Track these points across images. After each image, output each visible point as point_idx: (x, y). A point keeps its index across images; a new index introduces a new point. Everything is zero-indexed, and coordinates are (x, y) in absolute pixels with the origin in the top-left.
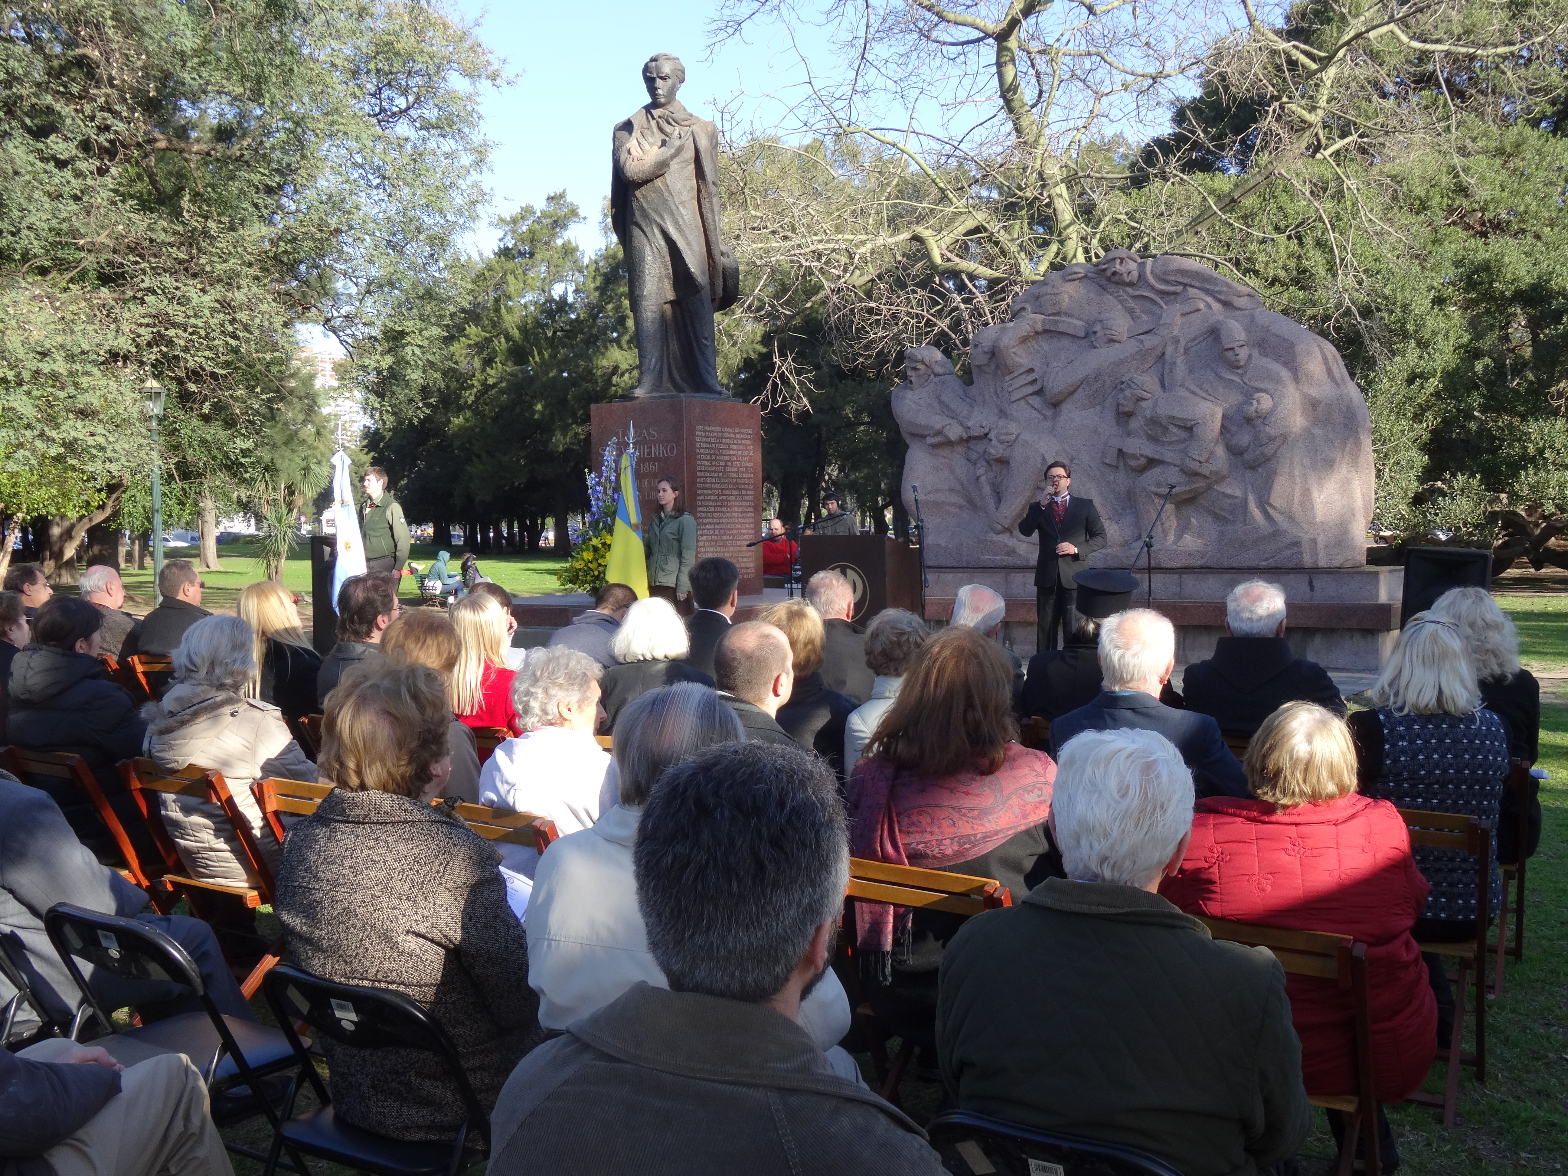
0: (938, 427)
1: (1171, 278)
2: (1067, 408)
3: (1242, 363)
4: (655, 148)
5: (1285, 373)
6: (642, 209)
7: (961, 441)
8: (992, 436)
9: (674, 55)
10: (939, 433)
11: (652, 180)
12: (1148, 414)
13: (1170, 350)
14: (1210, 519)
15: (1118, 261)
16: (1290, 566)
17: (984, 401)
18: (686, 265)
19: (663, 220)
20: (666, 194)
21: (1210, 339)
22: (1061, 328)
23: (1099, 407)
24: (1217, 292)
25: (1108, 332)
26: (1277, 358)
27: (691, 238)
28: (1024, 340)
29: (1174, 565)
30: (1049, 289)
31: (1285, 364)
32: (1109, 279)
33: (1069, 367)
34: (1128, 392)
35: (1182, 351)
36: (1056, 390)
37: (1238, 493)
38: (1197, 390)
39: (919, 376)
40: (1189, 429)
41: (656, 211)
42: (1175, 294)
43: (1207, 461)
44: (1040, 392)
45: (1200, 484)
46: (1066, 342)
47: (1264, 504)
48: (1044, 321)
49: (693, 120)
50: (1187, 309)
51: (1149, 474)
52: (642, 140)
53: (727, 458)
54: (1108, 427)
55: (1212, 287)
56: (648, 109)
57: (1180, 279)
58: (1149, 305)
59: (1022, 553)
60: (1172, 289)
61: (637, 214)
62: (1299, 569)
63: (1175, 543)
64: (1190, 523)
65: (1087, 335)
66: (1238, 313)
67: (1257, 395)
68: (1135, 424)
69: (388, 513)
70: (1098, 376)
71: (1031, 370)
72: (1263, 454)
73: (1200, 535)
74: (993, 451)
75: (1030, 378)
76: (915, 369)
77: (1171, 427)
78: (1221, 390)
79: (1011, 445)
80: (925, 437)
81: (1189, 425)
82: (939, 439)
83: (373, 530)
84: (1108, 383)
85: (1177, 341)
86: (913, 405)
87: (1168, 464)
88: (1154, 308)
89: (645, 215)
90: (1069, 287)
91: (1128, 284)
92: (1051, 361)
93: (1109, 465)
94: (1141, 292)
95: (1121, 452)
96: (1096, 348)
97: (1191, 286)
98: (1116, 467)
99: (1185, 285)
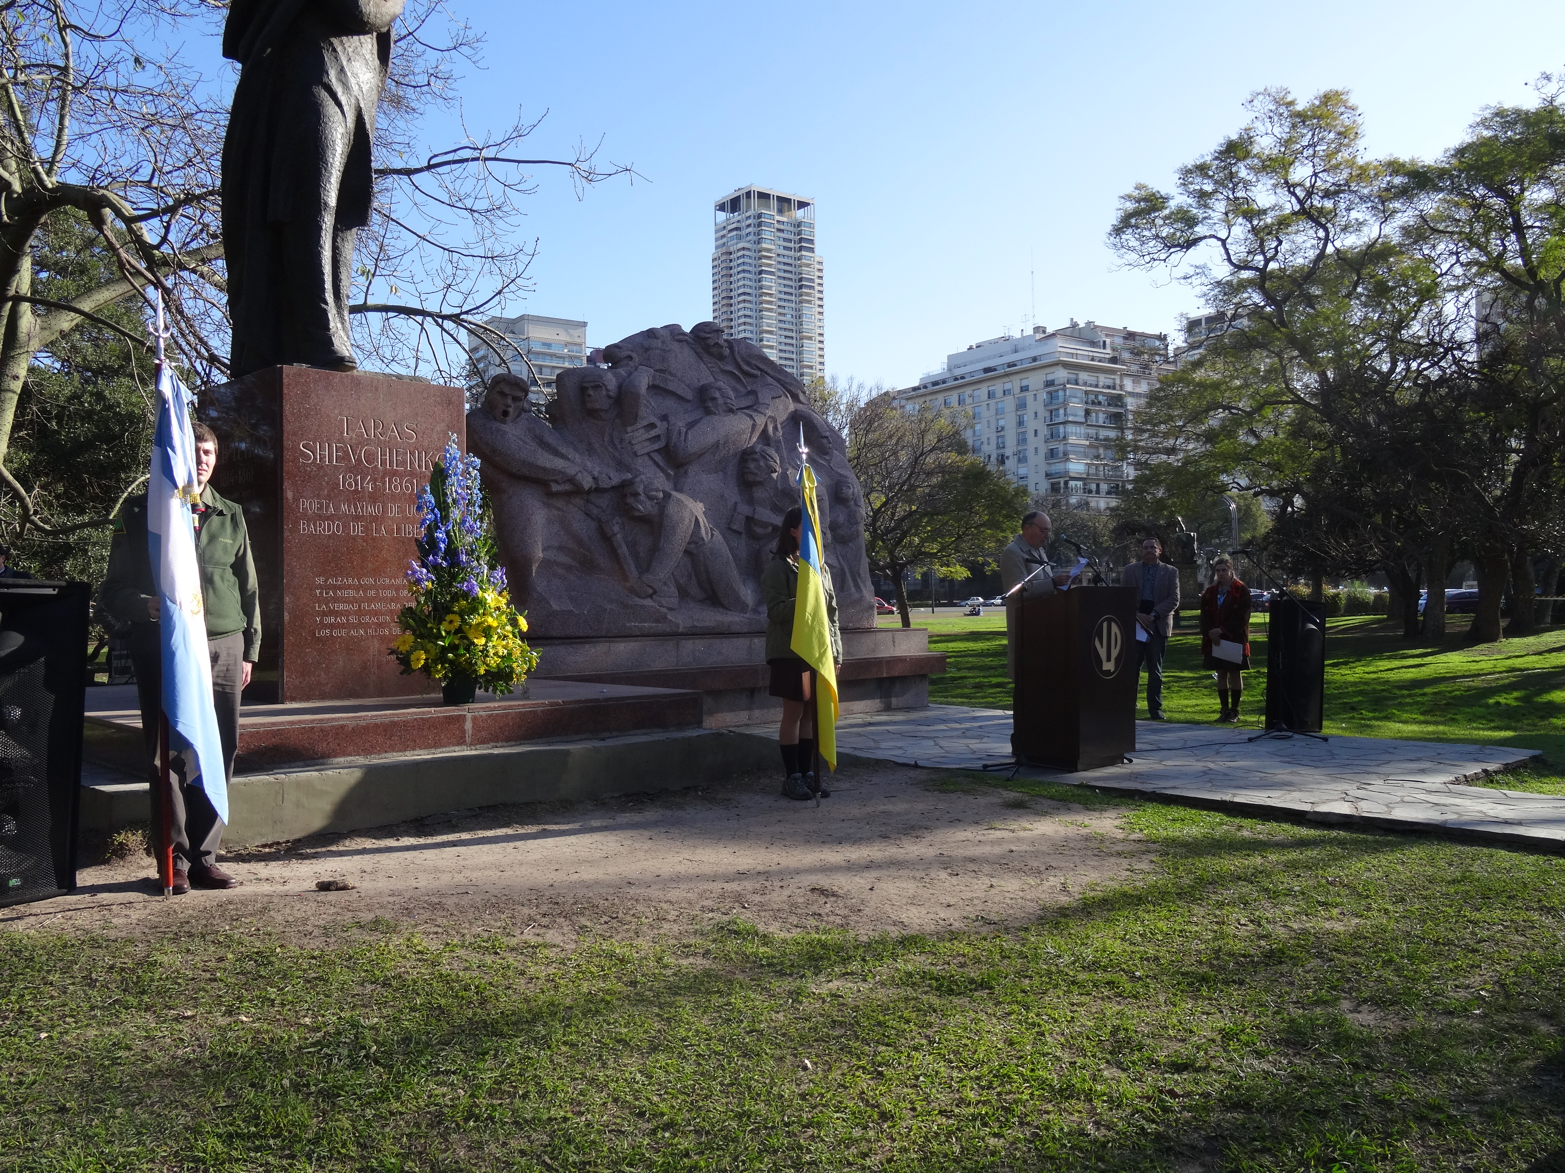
0: (570, 472)
1: (754, 362)
2: (693, 470)
3: (830, 451)
7: (592, 491)
10: (569, 480)
12: (779, 486)
13: (770, 429)
22: (671, 387)
23: (721, 474)
24: (785, 381)
32: (706, 349)
33: (696, 428)
36: (691, 451)
39: (516, 409)
42: (755, 376)
44: (666, 450)
46: (670, 403)
48: (654, 376)
50: (771, 393)
54: (733, 494)
57: (758, 364)
58: (733, 383)
60: (754, 372)
68: (761, 494)
70: (726, 443)
71: (652, 426)
74: (640, 507)
75: (653, 433)
79: (658, 502)
82: (569, 487)
84: (731, 451)
88: (738, 386)
90: (675, 346)
91: (721, 357)
92: (672, 419)
93: (735, 531)
94: (729, 368)
95: (749, 520)
96: (715, 414)
97: (766, 373)
98: (740, 533)
99: (762, 371)
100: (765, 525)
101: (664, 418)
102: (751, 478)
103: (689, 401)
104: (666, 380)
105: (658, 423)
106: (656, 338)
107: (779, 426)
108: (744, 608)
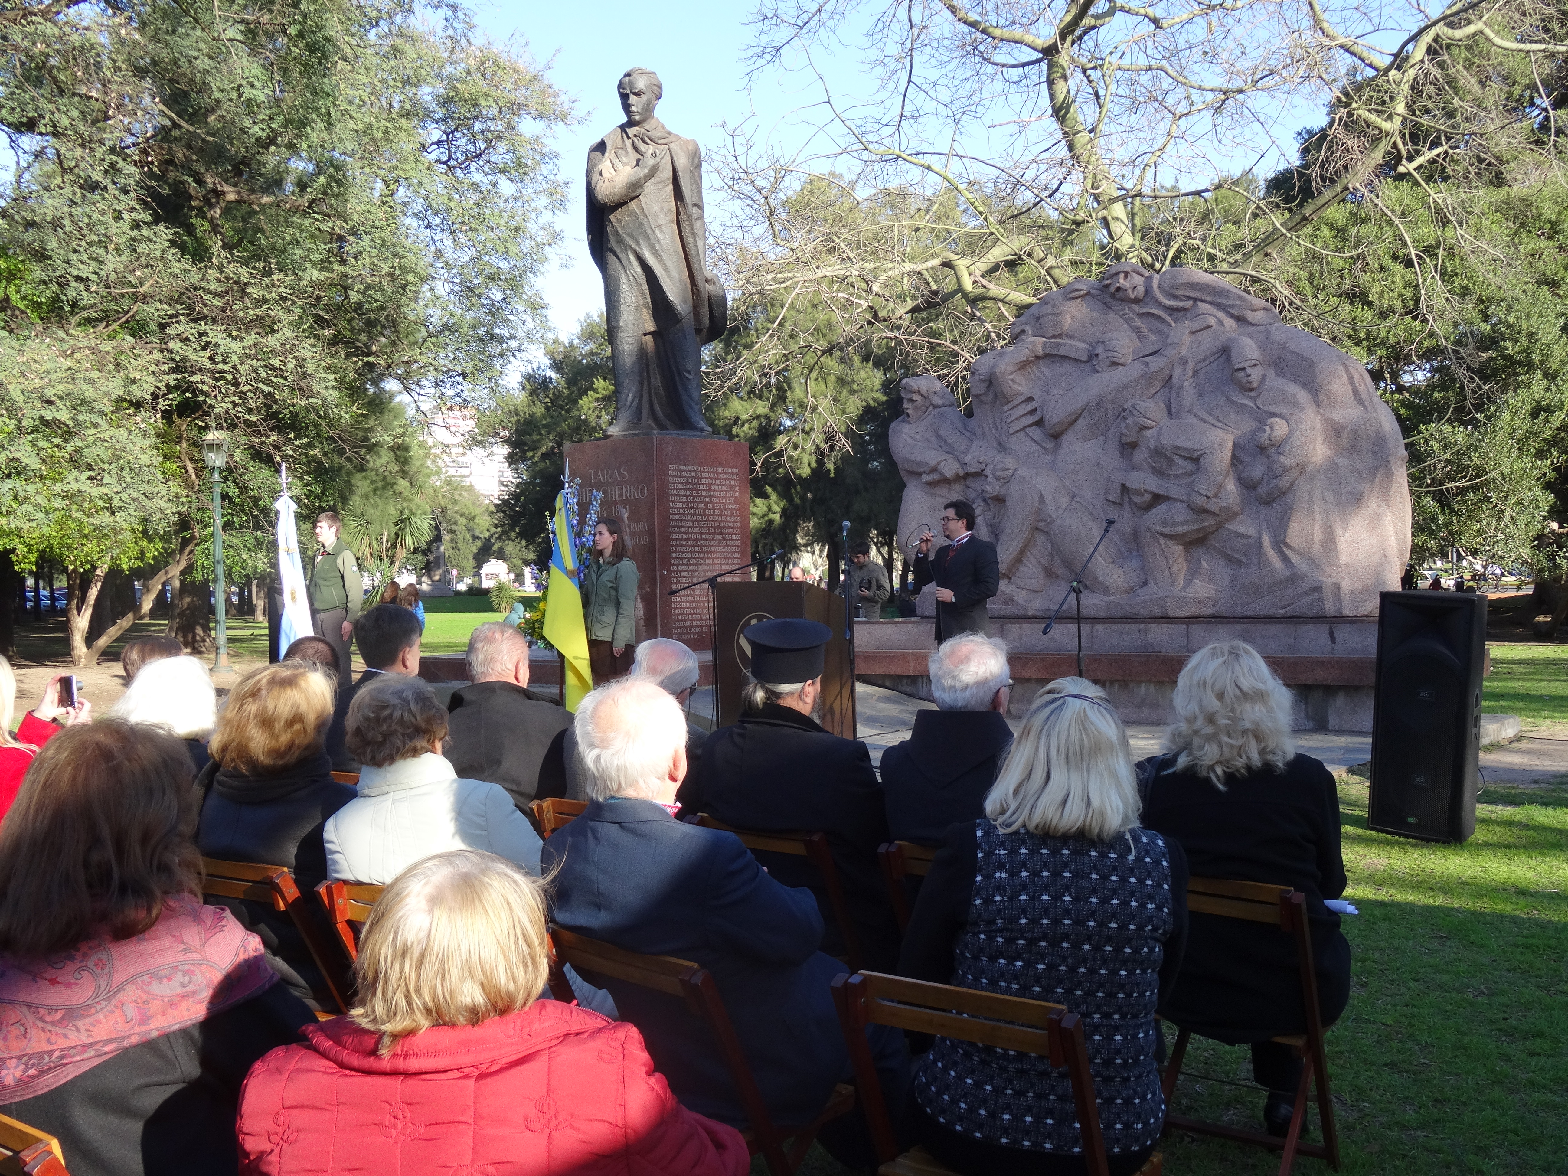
0: (933, 463)
1: (1179, 292)
2: (1067, 438)
3: (1255, 385)
4: (628, 169)
5: (1303, 396)
6: (617, 234)
7: (958, 478)
8: (988, 472)
9: (650, 69)
10: (934, 470)
11: (626, 203)
12: (1152, 444)
13: (1177, 372)
14: (1222, 562)
15: (1122, 275)
16: (1310, 614)
17: (984, 435)
18: (664, 293)
19: (639, 245)
20: (641, 217)
21: (1222, 359)
22: (1063, 351)
23: (1101, 438)
24: (1229, 306)
25: (1110, 354)
26: (1296, 379)
27: (669, 264)
28: (1024, 365)
29: (1183, 613)
30: (1048, 309)
31: (1304, 386)
32: (1113, 296)
33: (1070, 394)
34: (1130, 421)
35: (1190, 373)
36: (1055, 420)
37: (1251, 531)
38: (1205, 416)
39: (916, 409)
40: (1195, 459)
41: (630, 235)
42: (1185, 309)
43: (1216, 496)
44: (1039, 423)
45: (1210, 522)
46: (1068, 367)
47: (1280, 544)
48: (1044, 345)
49: (671, 138)
50: (1196, 326)
51: (1154, 511)
52: (616, 161)
53: (708, 500)
54: (1112, 459)
55: (1223, 300)
56: (623, 128)
57: (1189, 293)
58: (1157, 324)
59: (1020, 601)
60: (1181, 304)
61: (612, 239)
62: (1320, 618)
63: (1184, 589)
64: (1200, 567)
65: (1090, 359)
66: (1253, 329)
67: (1270, 421)
68: (1140, 455)
69: (339, 561)
70: (1099, 403)
71: (1031, 399)
72: (1277, 487)
73: (1210, 580)
74: (989, 488)
75: (1030, 407)
76: (911, 400)
77: (1177, 459)
78: (1232, 416)
79: (1006, 481)
80: (919, 474)
81: (1195, 455)
82: (934, 476)
83: (324, 579)
84: (1110, 411)
85: (1185, 363)
86: (909, 440)
87: (1175, 500)
88: (1163, 327)
89: (620, 241)
92: (1051, 388)
93: (1113, 502)
94: (1143, 310)
95: (1124, 488)
96: (1099, 371)
97: (1200, 300)
98: (1121, 504)
99: (1195, 300)
107: (1189, 368)
108: (1106, 590)
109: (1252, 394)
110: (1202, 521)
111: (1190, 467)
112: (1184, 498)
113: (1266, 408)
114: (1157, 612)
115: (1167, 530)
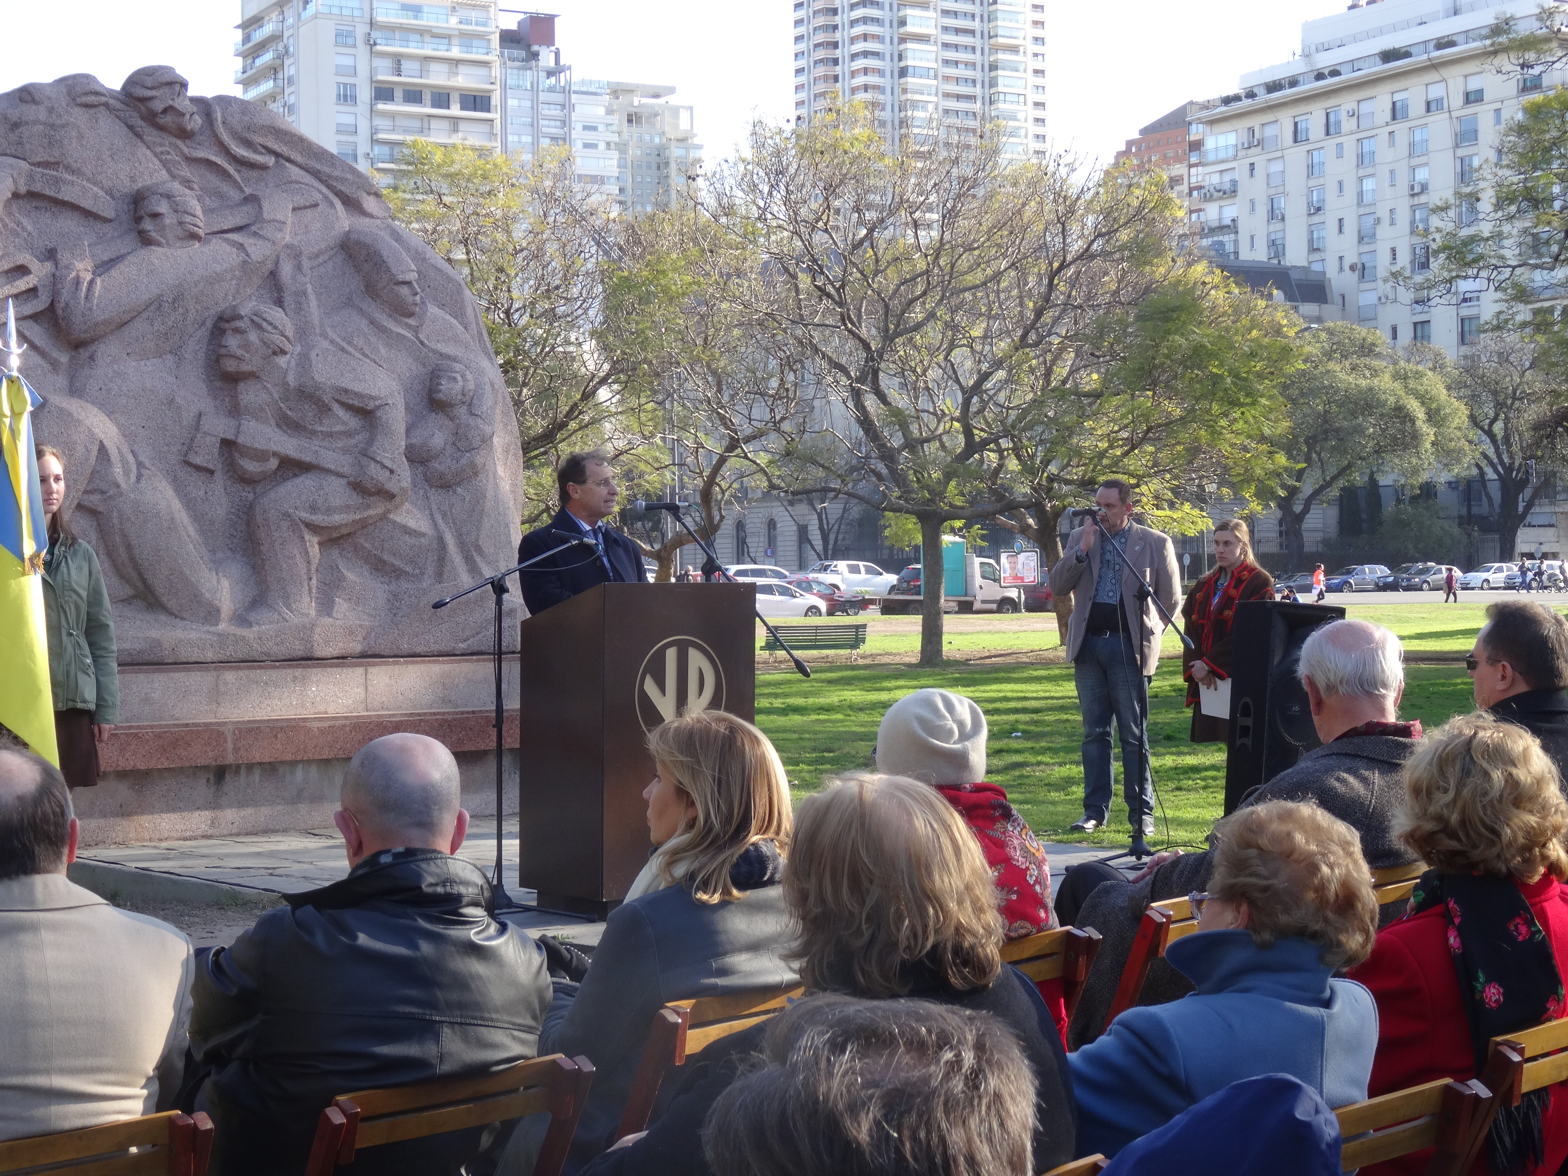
1: (258, 139)
2: (108, 352)
3: (417, 309)
12: (290, 379)
13: (286, 270)
22: (67, 194)
23: (170, 359)
24: (336, 179)
33: (114, 272)
37: (427, 527)
40: (370, 412)
42: (263, 167)
43: (396, 470)
44: (43, 315)
46: (69, 223)
47: (469, 547)
48: (31, 177)
50: (295, 200)
51: (286, 488)
54: (196, 395)
55: (326, 169)
57: (272, 144)
58: (214, 180)
60: (258, 158)
64: (342, 578)
70: (178, 299)
71: (22, 270)
72: (466, 465)
73: (360, 600)
75: (22, 284)
78: (383, 350)
81: (371, 405)
84: (192, 315)
87: (329, 471)
88: (226, 188)
90: (79, 117)
91: (184, 134)
92: (64, 257)
93: (198, 468)
94: (201, 154)
95: (228, 445)
96: (159, 244)
97: (289, 160)
98: (212, 472)
99: (277, 155)
100: (261, 456)
101: (51, 255)
102: (231, 366)
103: (106, 220)
104: (57, 181)
105: (35, 265)
106: (34, 101)
107: (306, 264)
108: (212, 614)
109: (412, 322)
110: (368, 507)
111: (353, 422)
112: (346, 470)
113: (433, 345)
114: (298, 649)
115: (317, 519)
